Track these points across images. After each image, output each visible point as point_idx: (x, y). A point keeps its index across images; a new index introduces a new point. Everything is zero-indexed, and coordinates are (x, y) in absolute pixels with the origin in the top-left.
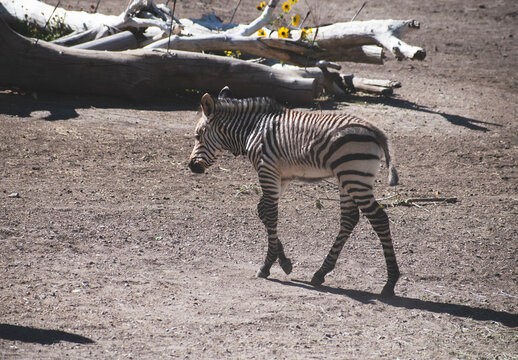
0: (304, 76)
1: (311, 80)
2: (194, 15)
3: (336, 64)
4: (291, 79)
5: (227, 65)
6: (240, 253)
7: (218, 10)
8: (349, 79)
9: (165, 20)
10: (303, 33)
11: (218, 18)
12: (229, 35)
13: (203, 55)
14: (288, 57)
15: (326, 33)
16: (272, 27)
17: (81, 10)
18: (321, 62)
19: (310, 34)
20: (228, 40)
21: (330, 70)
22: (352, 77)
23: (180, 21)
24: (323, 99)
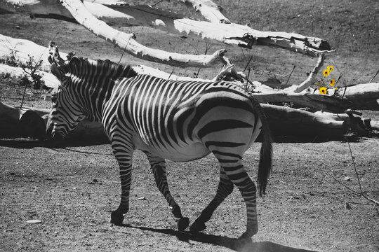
0: (337, 119)
1: (341, 122)
2: (262, 79)
3: (359, 111)
4: (328, 121)
5: (284, 112)
6: (293, 239)
7: (278, 76)
8: (368, 122)
9: (242, 82)
10: (336, 91)
11: (278, 81)
12: (286, 92)
13: (268, 105)
14: (325, 107)
15: (352, 91)
16: (314, 86)
17: (188, 76)
18: (348, 110)
19: (341, 93)
20: (285, 95)
21: (355, 115)
22: (370, 120)
23: (253, 83)
24: (350, 135)
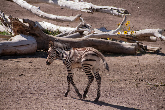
0: (132, 46)
1: (134, 47)
2: (98, 27)
3: (142, 42)
4: (128, 47)
5: (108, 43)
6: (112, 100)
7: (105, 26)
8: (146, 47)
9: (89, 29)
10: (131, 33)
11: (105, 28)
12: (109, 34)
13: (101, 39)
14: (127, 40)
15: (139, 33)
16: (122, 31)
17: (64, 26)
18: (137, 41)
19: (134, 33)
20: (108, 35)
21: (140, 44)
22: (147, 46)
23: (94, 29)
24: (137, 53)
